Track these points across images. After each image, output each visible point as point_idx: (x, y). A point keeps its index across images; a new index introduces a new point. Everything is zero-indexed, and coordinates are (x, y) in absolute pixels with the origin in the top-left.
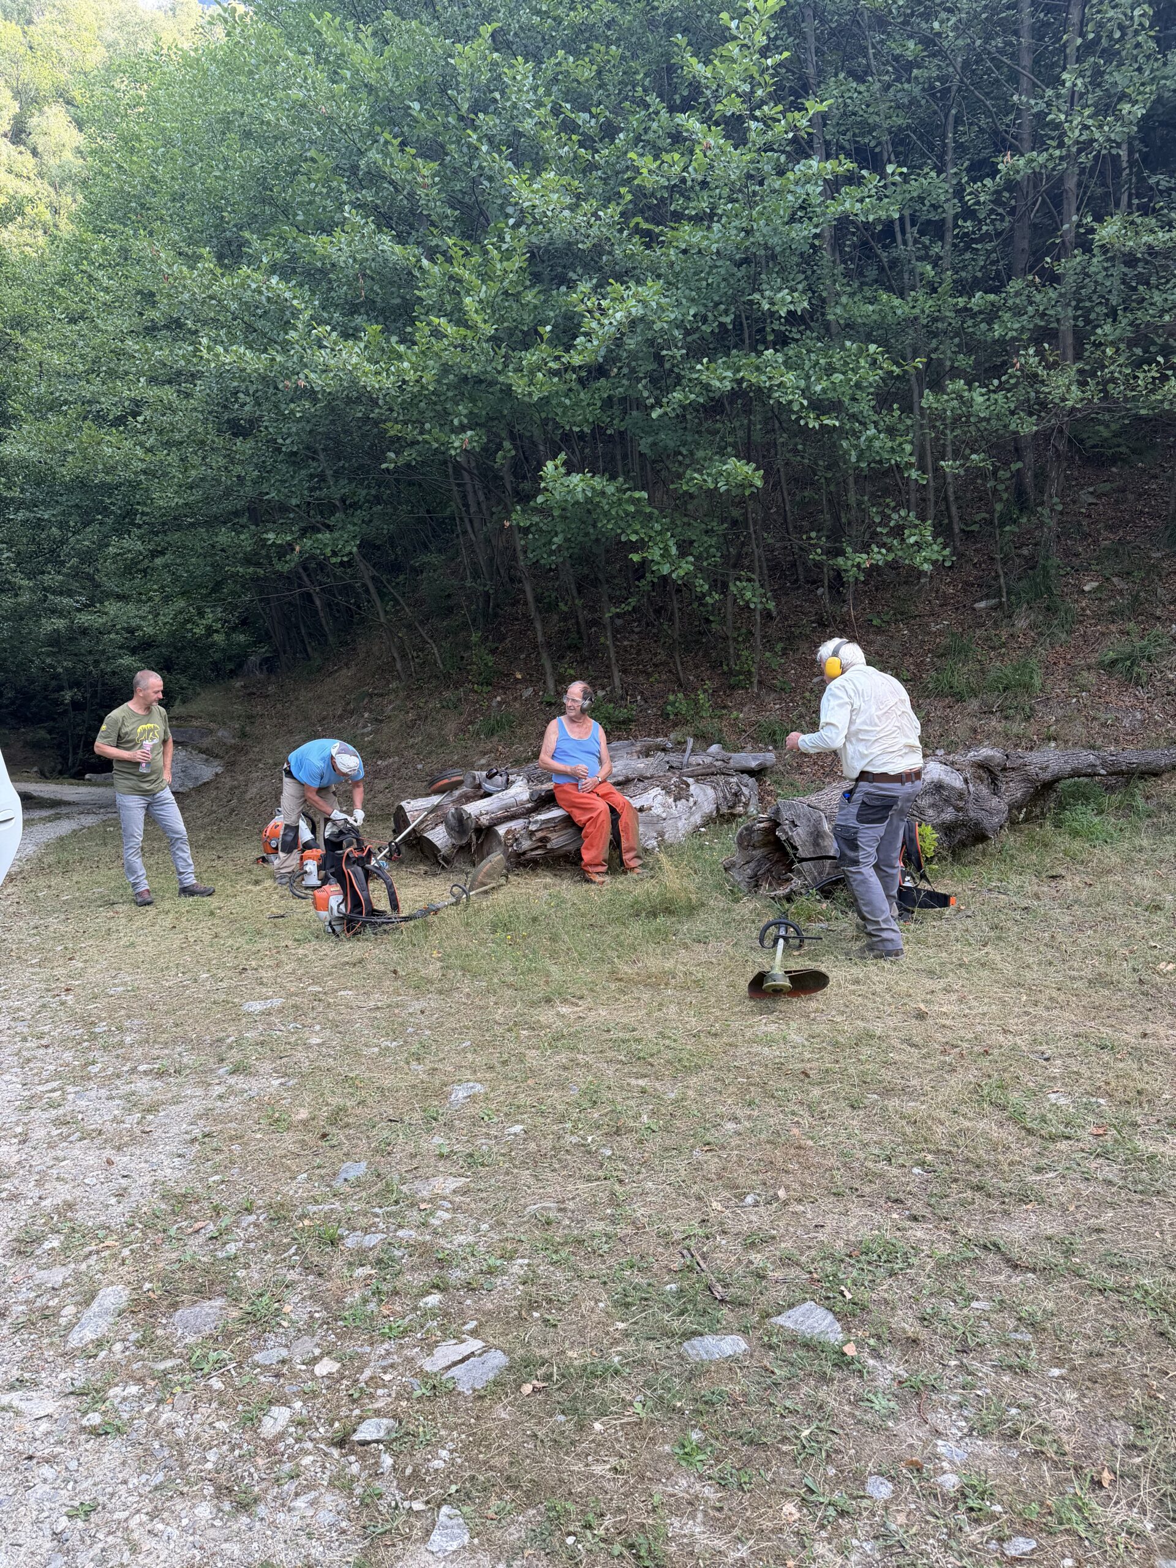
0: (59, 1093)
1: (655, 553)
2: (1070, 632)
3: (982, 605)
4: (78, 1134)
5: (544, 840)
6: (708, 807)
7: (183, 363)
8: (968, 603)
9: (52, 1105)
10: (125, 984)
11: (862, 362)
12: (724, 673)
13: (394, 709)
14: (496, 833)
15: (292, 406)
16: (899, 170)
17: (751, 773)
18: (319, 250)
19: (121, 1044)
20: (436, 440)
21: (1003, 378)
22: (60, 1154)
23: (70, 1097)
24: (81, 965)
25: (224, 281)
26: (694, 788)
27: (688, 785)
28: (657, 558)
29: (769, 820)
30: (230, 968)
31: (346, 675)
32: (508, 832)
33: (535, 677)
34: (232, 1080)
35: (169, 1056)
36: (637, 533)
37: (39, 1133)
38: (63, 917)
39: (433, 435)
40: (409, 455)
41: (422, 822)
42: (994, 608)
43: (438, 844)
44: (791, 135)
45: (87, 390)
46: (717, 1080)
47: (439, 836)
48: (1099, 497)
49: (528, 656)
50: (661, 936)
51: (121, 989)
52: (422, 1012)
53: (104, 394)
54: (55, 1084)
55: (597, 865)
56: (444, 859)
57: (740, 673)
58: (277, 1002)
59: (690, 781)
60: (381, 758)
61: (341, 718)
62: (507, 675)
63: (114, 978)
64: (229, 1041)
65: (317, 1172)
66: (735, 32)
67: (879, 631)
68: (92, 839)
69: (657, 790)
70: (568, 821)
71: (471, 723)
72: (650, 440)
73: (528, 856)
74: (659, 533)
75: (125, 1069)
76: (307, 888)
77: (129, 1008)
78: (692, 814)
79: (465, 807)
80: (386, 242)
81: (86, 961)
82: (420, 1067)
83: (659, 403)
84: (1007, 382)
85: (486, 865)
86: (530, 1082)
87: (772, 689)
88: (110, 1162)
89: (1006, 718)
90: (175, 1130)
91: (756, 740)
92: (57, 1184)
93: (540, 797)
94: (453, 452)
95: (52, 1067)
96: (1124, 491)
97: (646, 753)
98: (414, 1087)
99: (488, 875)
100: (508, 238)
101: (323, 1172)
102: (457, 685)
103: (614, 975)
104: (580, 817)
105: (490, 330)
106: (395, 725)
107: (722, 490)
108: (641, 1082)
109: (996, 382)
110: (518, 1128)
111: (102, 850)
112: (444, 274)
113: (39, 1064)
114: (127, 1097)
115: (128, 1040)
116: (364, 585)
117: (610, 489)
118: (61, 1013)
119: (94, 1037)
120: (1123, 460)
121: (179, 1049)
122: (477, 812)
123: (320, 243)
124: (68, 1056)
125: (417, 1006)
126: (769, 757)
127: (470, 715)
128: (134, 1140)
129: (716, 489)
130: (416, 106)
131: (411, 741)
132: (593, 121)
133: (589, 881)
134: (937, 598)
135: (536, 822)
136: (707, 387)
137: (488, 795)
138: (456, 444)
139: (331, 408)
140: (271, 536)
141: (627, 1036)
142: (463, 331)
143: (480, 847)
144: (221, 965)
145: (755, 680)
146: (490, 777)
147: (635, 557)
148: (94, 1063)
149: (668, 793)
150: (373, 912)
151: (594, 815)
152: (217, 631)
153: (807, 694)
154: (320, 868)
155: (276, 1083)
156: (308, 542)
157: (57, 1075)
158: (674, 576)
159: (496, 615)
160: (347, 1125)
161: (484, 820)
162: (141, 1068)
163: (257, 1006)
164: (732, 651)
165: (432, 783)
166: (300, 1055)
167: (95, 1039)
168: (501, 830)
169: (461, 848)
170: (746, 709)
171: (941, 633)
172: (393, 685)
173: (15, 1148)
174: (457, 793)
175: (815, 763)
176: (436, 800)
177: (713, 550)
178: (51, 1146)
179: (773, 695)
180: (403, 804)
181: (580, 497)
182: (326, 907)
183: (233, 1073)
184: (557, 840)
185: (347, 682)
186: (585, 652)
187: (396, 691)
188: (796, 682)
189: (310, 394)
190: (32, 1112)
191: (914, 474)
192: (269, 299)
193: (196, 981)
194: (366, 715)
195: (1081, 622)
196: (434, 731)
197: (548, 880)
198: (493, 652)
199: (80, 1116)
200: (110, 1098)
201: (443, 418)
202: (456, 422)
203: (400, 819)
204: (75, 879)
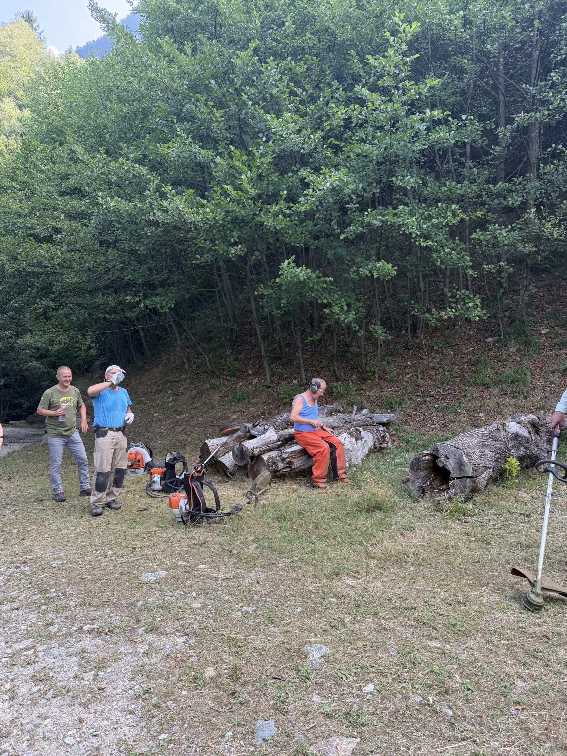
0: (32, 651)
1: (336, 309)
2: (539, 354)
3: (490, 340)
4: (52, 691)
5: (290, 463)
6: (370, 444)
7: (84, 208)
8: (482, 338)
9: (29, 663)
10: (60, 558)
11: (449, 214)
12: (359, 372)
13: (184, 389)
14: (262, 459)
15: (146, 229)
16: (469, 117)
17: (383, 424)
18: (160, 152)
19: (67, 607)
20: (222, 250)
21: (513, 225)
22: (42, 711)
23: (41, 654)
24: (30, 543)
25: (111, 164)
26: (363, 434)
27: (360, 432)
28: (338, 311)
29: (430, 455)
30: (125, 547)
31: (156, 372)
32: (269, 458)
33: (259, 372)
34: (150, 638)
35: (102, 617)
36: (325, 298)
37: (23, 690)
38: (13, 509)
39: (221, 247)
40: (208, 257)
41: (217, 452)
42: (497, 341)
43: (227, 464)
44: (418, 97)
45: (29, 222)
46: (488, 642)
47: (228, 460)
48: (539, 288)
49: (254, 362)
50: (383, 526)
51: (59, 562)
52: (258, 583)
53: (38, 225)
54: (27, 643)
55: (321, 478)
56: (231, 473)
57: (369, 372)
58: (163, 574)
59: (361, 429)
60: (178, 414)
61: (155, 393)
62: (244, 372)
63: (53, 553)
64: (140, 604)
65: (239, 729)
66: (392, 43)
67: (437, 352)
68: (21, 459)
69: (345, 435)
70: (304, 452)
71: (227, 396)
72: (333, 252)
73: (281, 472)
74: (337, 299)
75: (75, 628)
76: (154, 491)
77: (68, 577)
78: (364, 448)
79: (243, 444)
80: (196, 148)
81: (32, 541)
82: (276, 629)
83: (342, 232)
84: (515, 227)
85: (260, 479)
86: (360, 644)
87: (385, 380)
88: (81, 721)
89: (514, 397)
90: (121, 686)
91: (381, 407)
92: (44, 744)
93: (285, 439)
94: (231, 256)
95: (24, 627)
96: (551, 285)
97: (330, 414)
98: (279, 647)
99: (262, 484)
100: (262, 147)
101: (244, 730)
102: (218, 377)
103: (369, 556)
104: (312, 450)
105: (253, 192)
106: (186, 397)
107: (375, 277)
108: (436, 644)
109: (510, 227)
110: (370, 688)
111: (28, 465)
112: (229, 164)
113: (14, 625)
114: (81, 653)
115: (72, 604)
116: (170, 325)
117: (314, 276)
118: (23, 581)
119: (48, 601)
120: (548, 271)
121: (107, 611)
122: (252, 447)
123: (162, 148)
124: (33, 617)
125: (252, 577)
126: (392, 416)
127: (225, 392)
128: (95, 699)
129: (372, 275)
130: (213, 82)
131: (195, 406)
132: (304, 93)
133: (317, 487)
134: (465, 336)
135: (286, 453)
136: (369, 224)
137: (253, 437)
138: (233, 252)
139: (166, 232)
140: (128, 298)
141: (405, 604)
142: (240, 193)
143: (252, 466)
144: (118, 545)
145: (377, 376)
146: (254, 426)
147: (327, 311)
148: (52, 624)
149: (352, 436)
150: (207, 510)
151: (321, 450)
152: (93, 348)
153: (405, 383)
154: (162, 479)
155: (181, 640)
156: (148, 302)
157: (28, 634)
158: (346, 321)
159: (236, 341)
160: (245, 683)
161: (256, 452)
162: (86, 628)
163: (150, 577)
164: (363, 361)
165: (221, 430)
166: (190, 617)
167: (49, 603)
168: (265, 457)
169: (240, 467)
170: (373, 391)
171: (469, 353)
172: (183, 377)
173: (7, 704)
174: (235, 435)
175: (414, 420)
176: (224, 439)
177: (361, 309)
178: (34, 703)
179: (386, 384)
180: (207, 441)
181: (302, 279)
182: (177, 506)
183: (149, 631)
184: (298, 463)
185: (157, 375)
186: (284, 360)
187: (185, 379)
188: (398, 377)
189: (156, 224)
190: (15, 668)
191: (470, 272)
192: (134, 175)
193: (105, 556)
194: (169, 392)
195: (543, 349)
196: (207, 400)
197: (295, 486)
198: (236, 360)
199: (51, 674)
200: (69, 655)
201: (225, 239)
202: (232, 240)
203: (205, 450)
204: (16, 483)
